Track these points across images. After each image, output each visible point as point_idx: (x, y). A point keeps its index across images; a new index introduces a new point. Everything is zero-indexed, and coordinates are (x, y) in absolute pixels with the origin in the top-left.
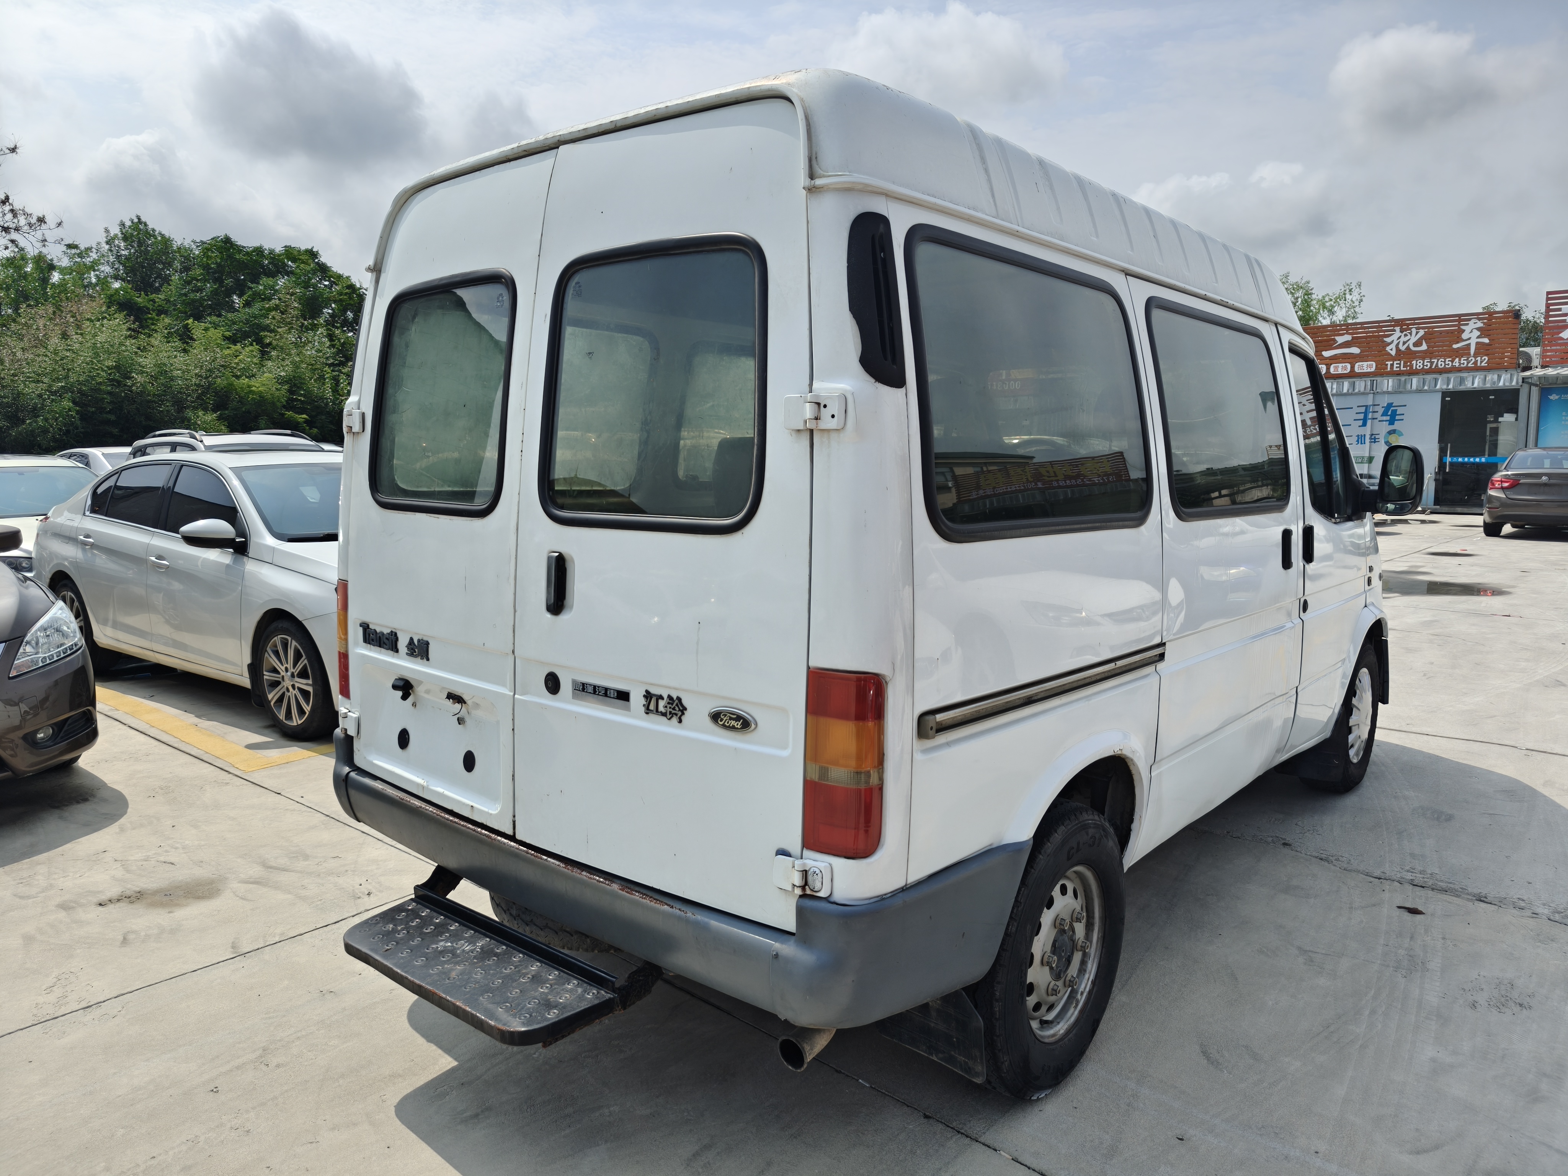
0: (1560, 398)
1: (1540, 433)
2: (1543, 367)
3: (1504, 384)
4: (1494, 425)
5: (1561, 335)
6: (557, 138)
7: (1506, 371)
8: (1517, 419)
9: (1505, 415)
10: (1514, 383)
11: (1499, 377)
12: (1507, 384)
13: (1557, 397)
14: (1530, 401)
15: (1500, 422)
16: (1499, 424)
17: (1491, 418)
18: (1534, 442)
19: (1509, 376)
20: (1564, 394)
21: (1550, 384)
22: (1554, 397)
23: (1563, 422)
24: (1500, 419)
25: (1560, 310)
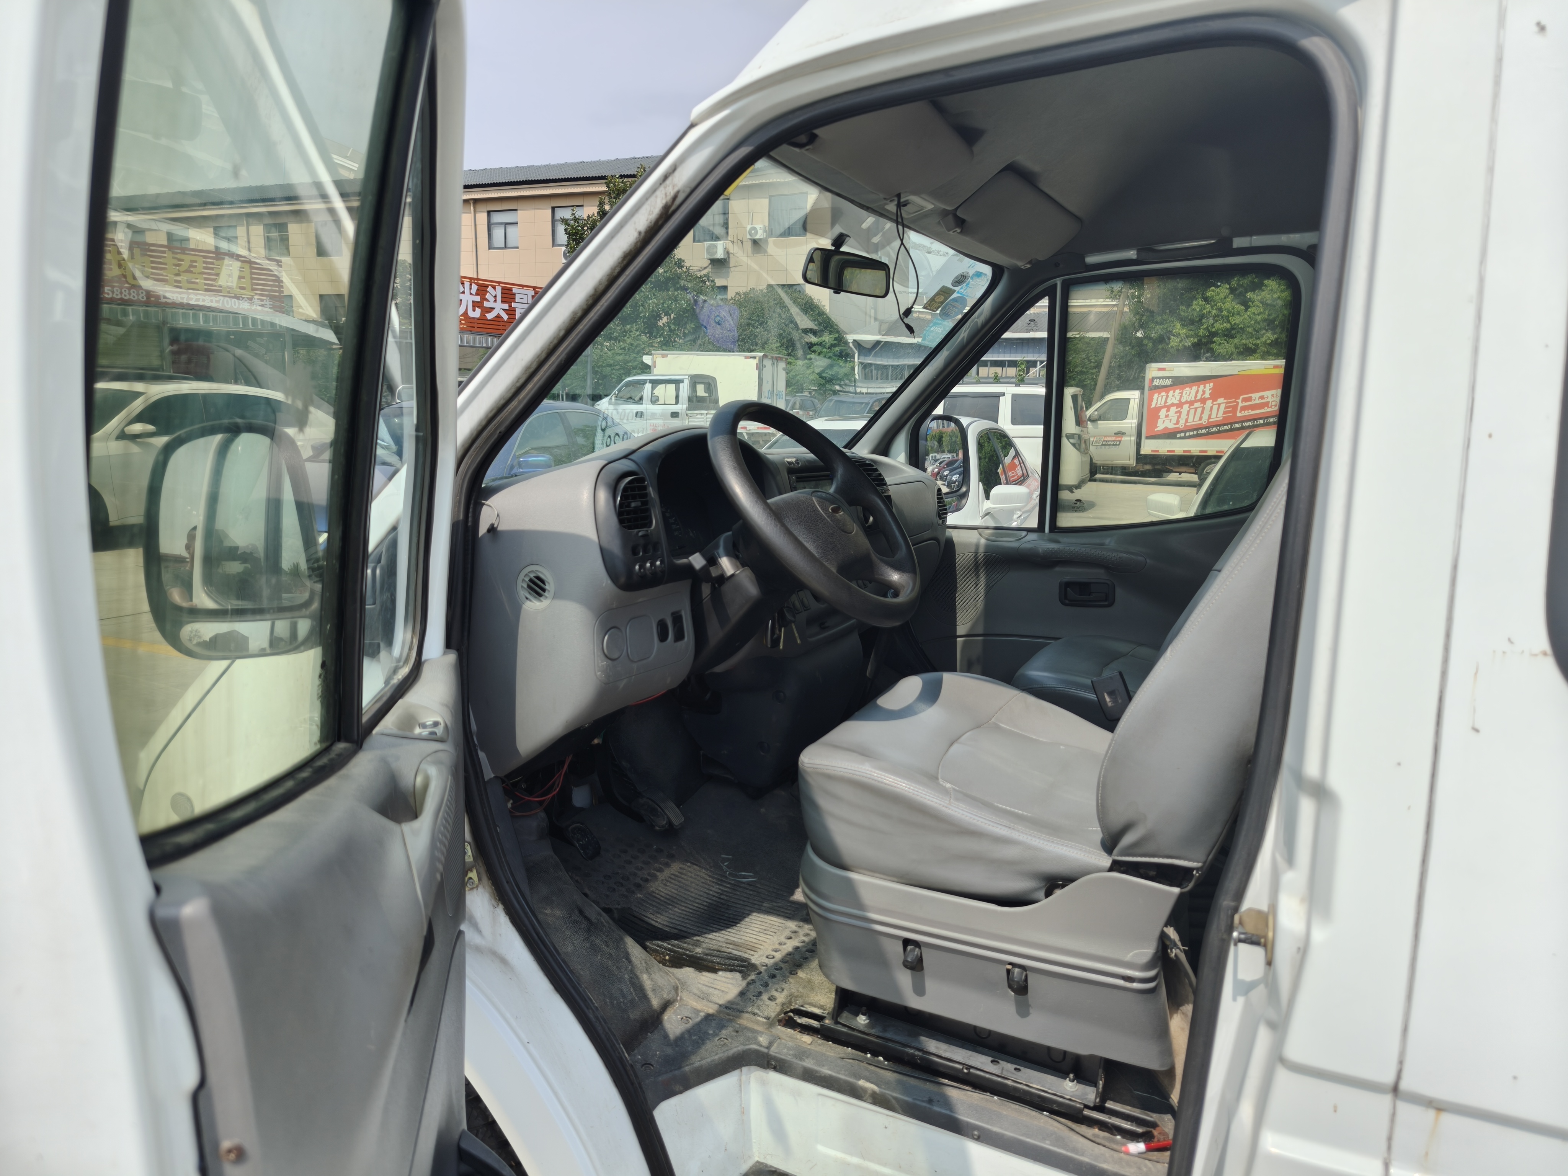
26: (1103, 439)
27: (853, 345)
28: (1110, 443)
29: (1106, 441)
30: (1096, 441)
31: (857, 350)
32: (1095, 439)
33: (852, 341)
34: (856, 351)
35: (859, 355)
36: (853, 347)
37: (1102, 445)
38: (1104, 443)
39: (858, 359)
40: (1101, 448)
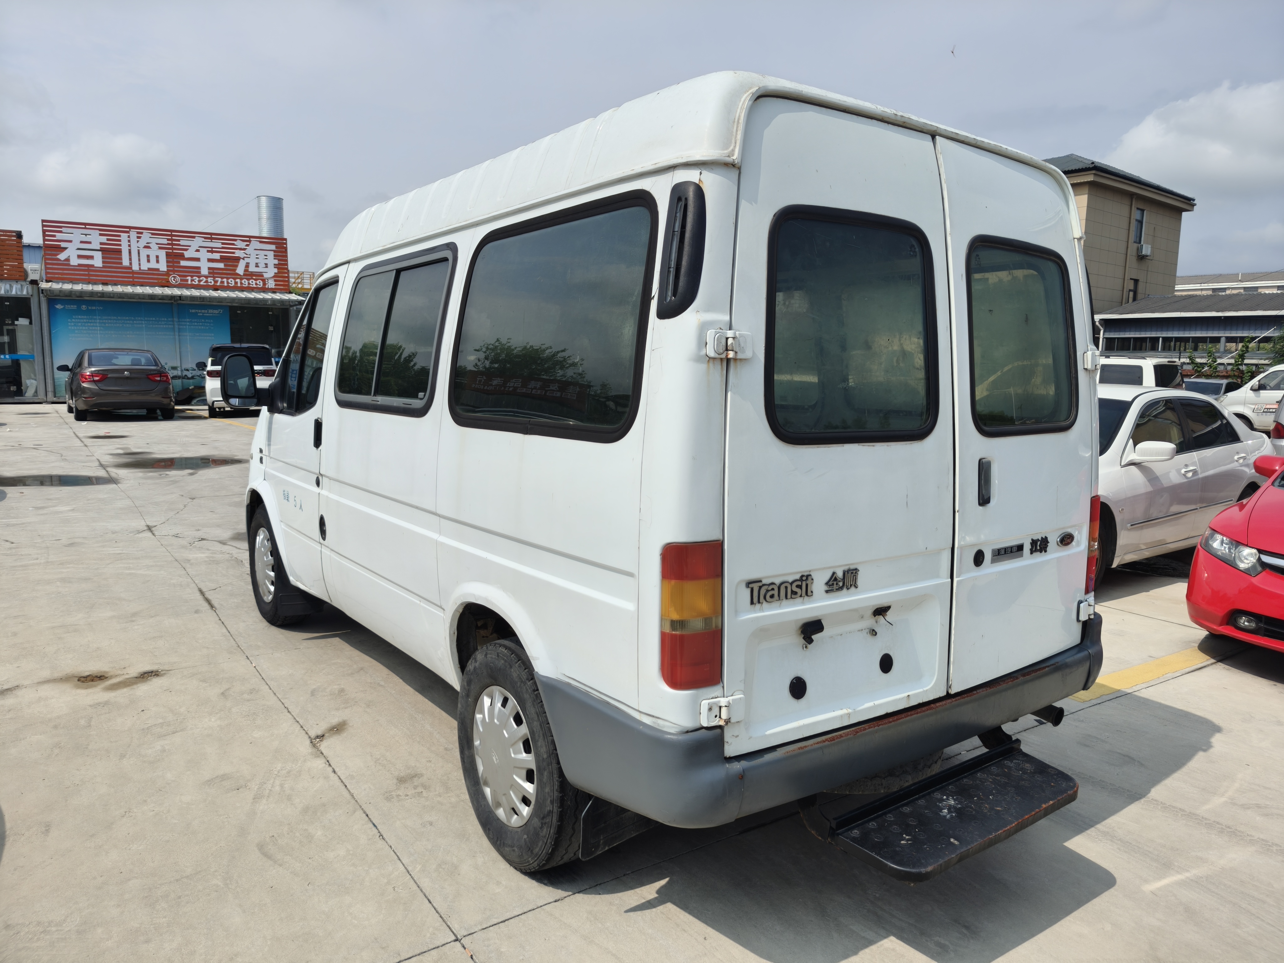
0: (64, 307)
1: (52, 335)
2: (47, 281)
3: (16, 293)
4: (10, 327)
5: (59, 257)
6: (935, 129)
7: (17, 282)
8: (31, 323)
9: (20, 319)
10: (25, 293)
11: (11, 287)
12: (19, 293)
13: (62, 307)
14: (40, 308)
15: (17, 325)
16: (15, 326)
17: (8, 321)
18: (49, 343)
19: (19, 286)
20: (68, 305)
21: (55, 296)
22: (59, 307)
23: (70, 327)
24: (16, 323)
25: (54, 236)
26: (1264, 407)
27: (1099, 323)
28: (1271, 410)
29: (1268, 409)
30: (1257, 409)
31: (1103, 327)
32: (1257, 407)
33: (1098, 320)
34: (1101, 328)
35: (1104, 332)
36: (1099, 325)
37: (1263, 412)
38: (1266, 410)
39: (1103, 335)
40: (1262, 415)
